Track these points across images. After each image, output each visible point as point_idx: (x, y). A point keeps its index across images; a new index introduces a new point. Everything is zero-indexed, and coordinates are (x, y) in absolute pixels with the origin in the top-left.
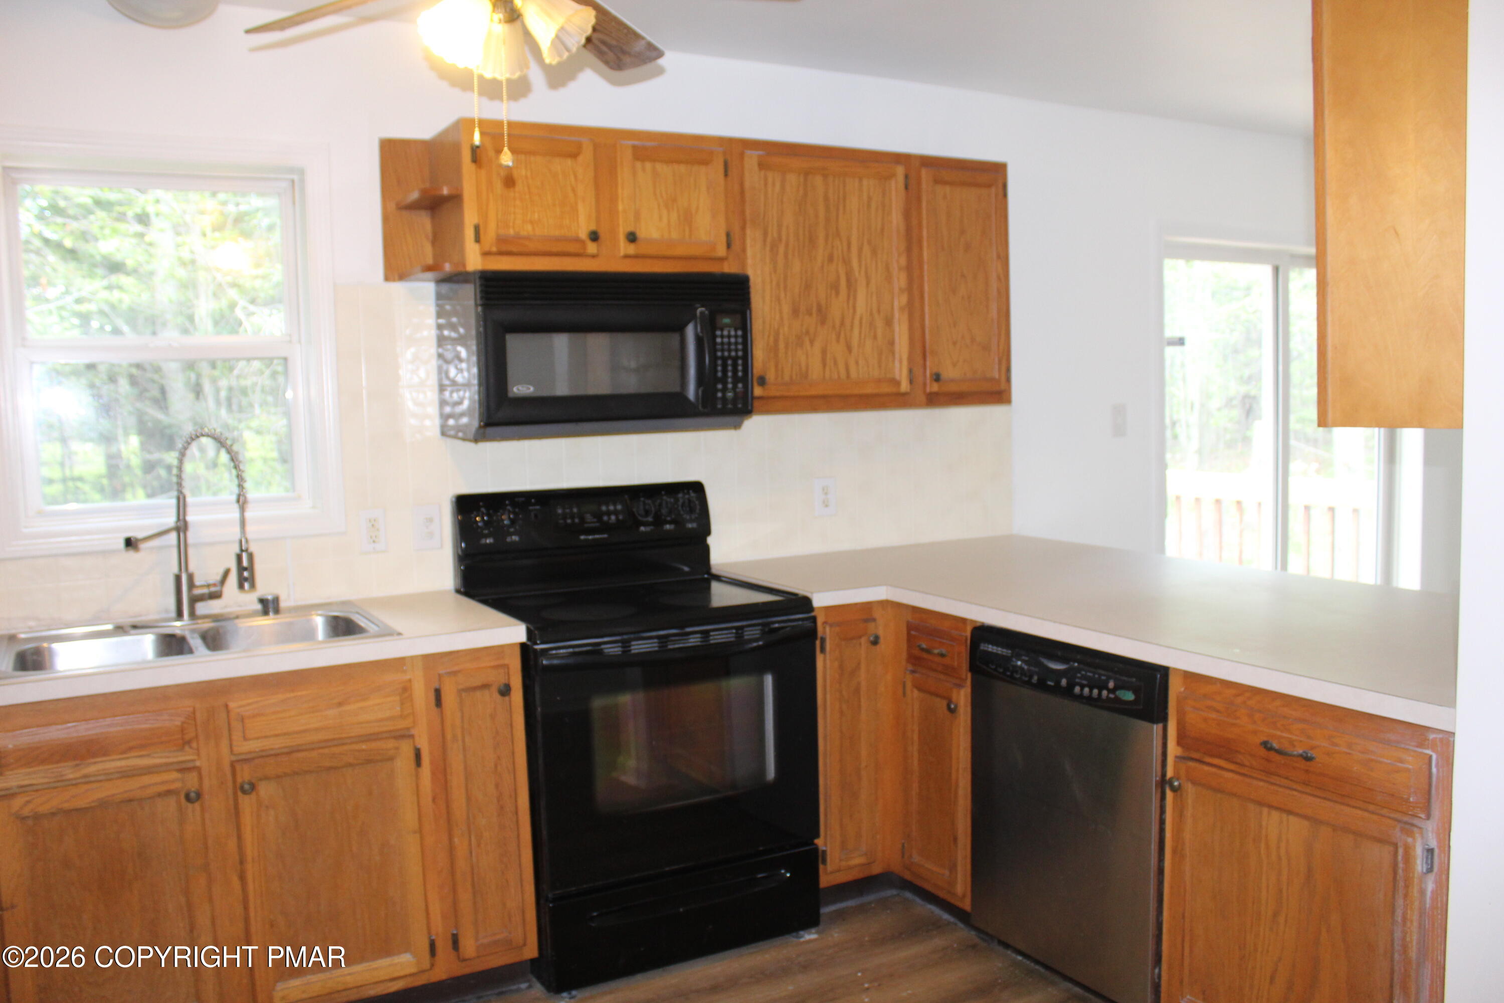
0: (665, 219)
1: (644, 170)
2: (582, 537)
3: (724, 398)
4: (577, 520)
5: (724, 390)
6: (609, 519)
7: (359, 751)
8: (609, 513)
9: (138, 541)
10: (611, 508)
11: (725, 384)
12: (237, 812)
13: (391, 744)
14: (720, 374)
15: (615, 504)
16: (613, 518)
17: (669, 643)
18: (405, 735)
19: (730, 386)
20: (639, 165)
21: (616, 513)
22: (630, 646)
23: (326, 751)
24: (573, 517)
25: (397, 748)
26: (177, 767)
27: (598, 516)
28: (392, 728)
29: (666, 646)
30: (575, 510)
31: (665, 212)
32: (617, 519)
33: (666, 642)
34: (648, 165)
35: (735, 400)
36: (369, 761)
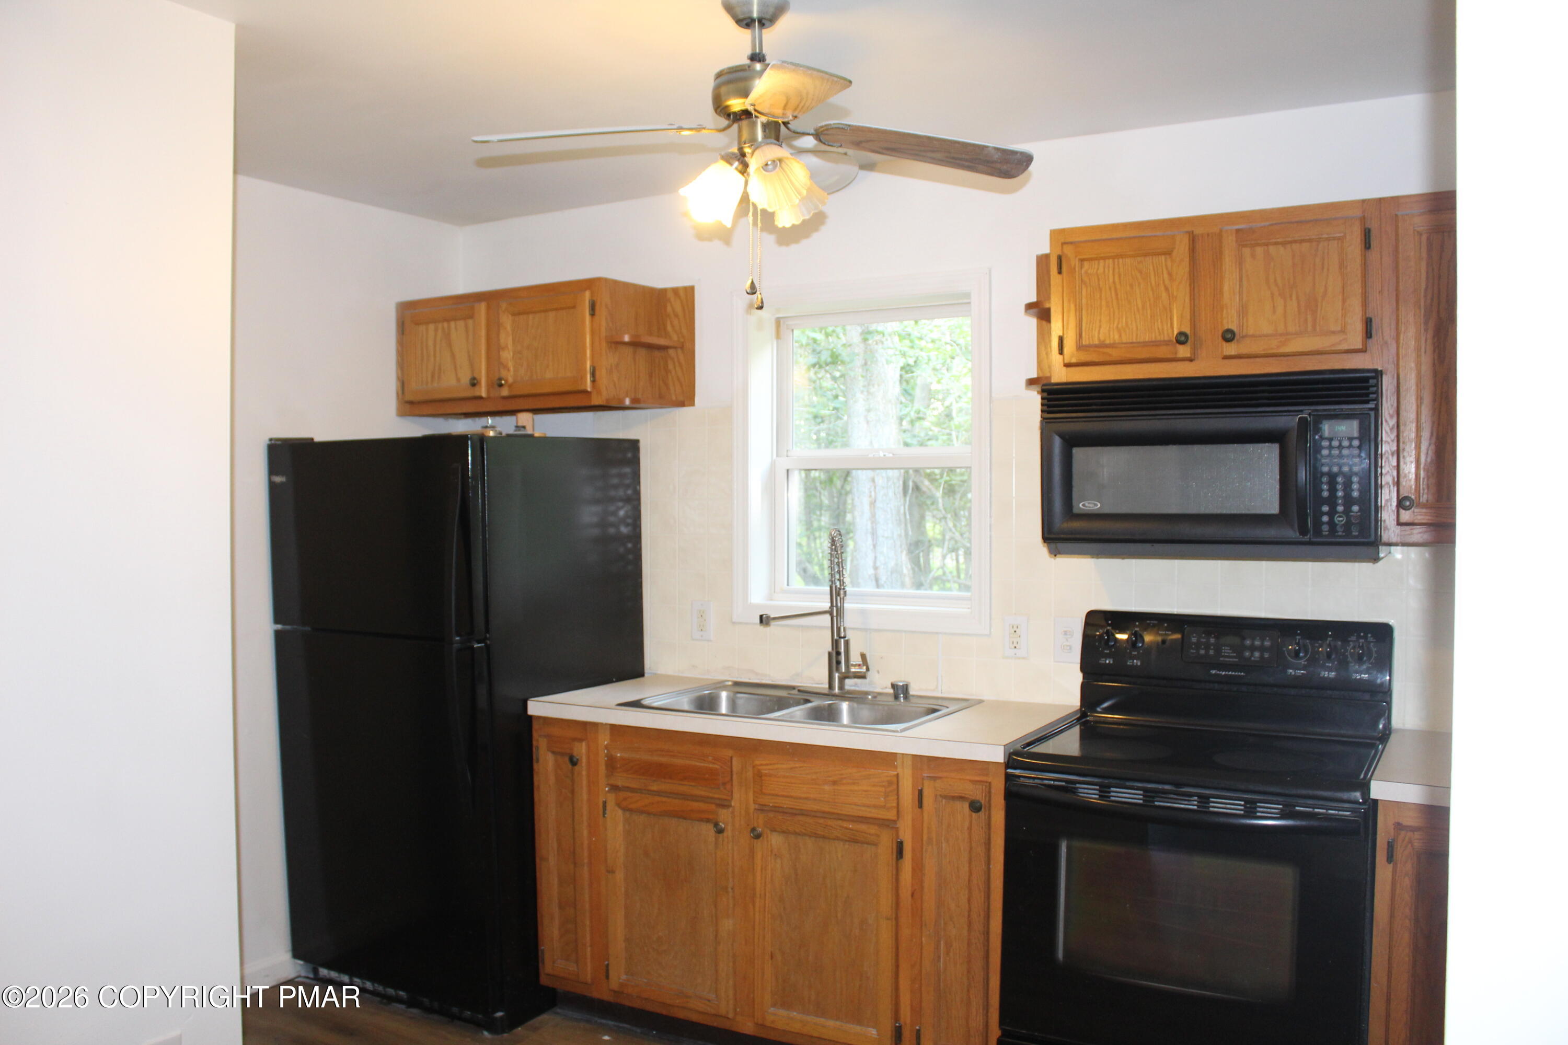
0: (1280, 310)
1: (1253, 256)
2: (1213, 672)
3: (1331, 523)
4: (1211, 652)
5: (1332, 513)
6: (1252, 655)
7: (846, 828)
8: (1253, 649)
9: (768, 618)
10: (1257, 643)
11: (1333, 506)
12: (752, 851)
13: (873, 830)
14: (1325, 494)
15: (1263, 640)
16: (1257, 654)
17: (1156, 799)
18: (889, 825)
19: (1340, 508)
20: (1247, 251)
21: (1262, 649)
22: (1109, 792)
23: (821, 821)
24: (1207, 648)
25: (878, 836)
26: (718, 802)
27: (1239, 650)
28: (876, 816)
29: (1154, 802)
30: (1212, 640)
31: (1280, 302)
32: (1262, 657)
33: (1153, 797)
34: (1259, 250)
35: (1348, 526)
36: (856, 841)
